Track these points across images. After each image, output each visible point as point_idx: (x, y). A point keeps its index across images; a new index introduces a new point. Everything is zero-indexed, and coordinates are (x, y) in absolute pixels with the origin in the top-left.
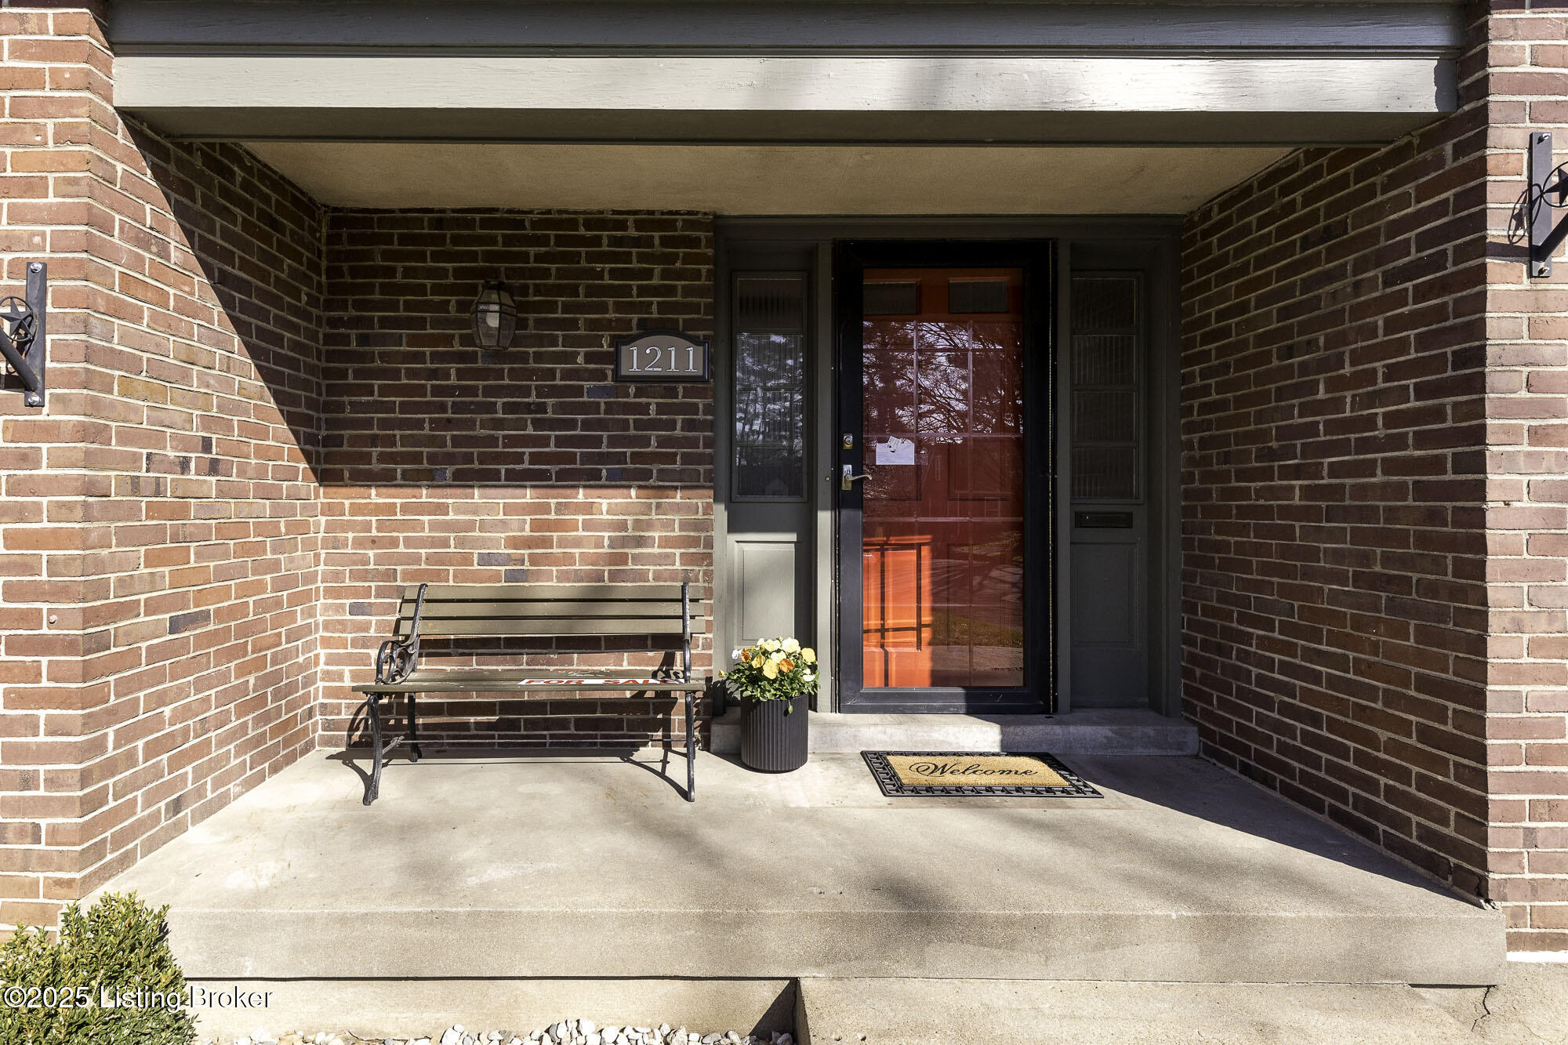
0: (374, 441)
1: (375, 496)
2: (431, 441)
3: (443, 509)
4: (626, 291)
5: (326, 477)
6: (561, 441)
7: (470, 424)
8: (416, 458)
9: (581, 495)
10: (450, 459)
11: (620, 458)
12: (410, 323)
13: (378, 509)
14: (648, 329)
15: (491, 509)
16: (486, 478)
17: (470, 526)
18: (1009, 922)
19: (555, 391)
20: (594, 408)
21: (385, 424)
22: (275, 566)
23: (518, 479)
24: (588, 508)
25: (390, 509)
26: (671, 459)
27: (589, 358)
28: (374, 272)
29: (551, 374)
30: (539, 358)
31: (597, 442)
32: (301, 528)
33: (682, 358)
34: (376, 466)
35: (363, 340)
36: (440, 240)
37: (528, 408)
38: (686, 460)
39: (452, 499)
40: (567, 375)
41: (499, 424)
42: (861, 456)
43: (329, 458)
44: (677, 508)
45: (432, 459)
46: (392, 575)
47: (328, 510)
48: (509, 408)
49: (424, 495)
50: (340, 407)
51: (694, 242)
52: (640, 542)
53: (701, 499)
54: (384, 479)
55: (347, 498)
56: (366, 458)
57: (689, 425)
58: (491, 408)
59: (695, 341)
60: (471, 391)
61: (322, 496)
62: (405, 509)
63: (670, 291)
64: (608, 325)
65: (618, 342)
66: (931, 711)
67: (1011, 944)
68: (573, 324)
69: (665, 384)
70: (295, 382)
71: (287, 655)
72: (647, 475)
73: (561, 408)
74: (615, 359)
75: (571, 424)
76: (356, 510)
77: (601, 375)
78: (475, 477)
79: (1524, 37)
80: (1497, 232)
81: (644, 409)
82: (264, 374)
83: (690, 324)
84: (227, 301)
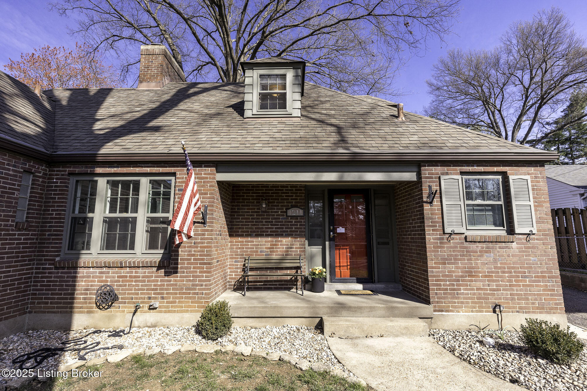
0: (240, 228)
1: (240, 239)
2: (251, 228)
3: (253, 242)
4: (288, 199)
5: (231, 235)
6: (276, 228)
7: (258, 225)
8: (248, 232)
9: (280, 239)
10: (254, 232)
11: (287, 231)
12: (247, 206)
13: (240, 242)
14: (293, 207)
15: (262, 241)
16: (261, 235)
17: (258, 245)
19: (275, 218)
20: (282, 222)
21: (242, 225)
22: (225, 253)
23: (267, 236)
24: (281, 241)
25: (243, 242)
26: (297, 231)
27: (281, 212)
28: (241, 196)
29: (274, 215)
30: (272, 212)
31: (283, 228)
32: (227, 245)
33: (299, 212)
34: (240, 233)
35: (238, 209)
36: (253, 190)
37: (269, 222)
38: (300, 232)
39: (254, 240)
40: (277, 215)
41: (264, 225)
42: (334, 230)
43: (232, 232)
44: (298, 241)
45: (251, 232)
46: (243, 255)
47: (231, 242)
48: (266, 222)
49: (249, 239)
50: (233, 222)
51: (301, 190)
52: (291, 248)
53: (303, 239)
54: (241, 236)
55: (234, 240)
56: (238, 232)
57: (300, 225)
58: (262, 222)
59: (302, 209)
60: (259, 219)
61: (229, 239)
62: (246, 242)
63: (297, 199)
64: (285, 206)
65: (287, 209)
66: (350, 282)
67: (356, 311)
68: (278, 206)
69: (296, 217)
71: (225, 270)
72: (292, 235)
73: (276, 222)
74: (286, 212)
75: (278, 225)
76: (236, 242)
77: (283, 215)
78: (259, 235)
79: (426, 171)
80: (425, 200)
81: (292, 222)
82: (225, 217)
83: (300, 205)
84: (223, 206)
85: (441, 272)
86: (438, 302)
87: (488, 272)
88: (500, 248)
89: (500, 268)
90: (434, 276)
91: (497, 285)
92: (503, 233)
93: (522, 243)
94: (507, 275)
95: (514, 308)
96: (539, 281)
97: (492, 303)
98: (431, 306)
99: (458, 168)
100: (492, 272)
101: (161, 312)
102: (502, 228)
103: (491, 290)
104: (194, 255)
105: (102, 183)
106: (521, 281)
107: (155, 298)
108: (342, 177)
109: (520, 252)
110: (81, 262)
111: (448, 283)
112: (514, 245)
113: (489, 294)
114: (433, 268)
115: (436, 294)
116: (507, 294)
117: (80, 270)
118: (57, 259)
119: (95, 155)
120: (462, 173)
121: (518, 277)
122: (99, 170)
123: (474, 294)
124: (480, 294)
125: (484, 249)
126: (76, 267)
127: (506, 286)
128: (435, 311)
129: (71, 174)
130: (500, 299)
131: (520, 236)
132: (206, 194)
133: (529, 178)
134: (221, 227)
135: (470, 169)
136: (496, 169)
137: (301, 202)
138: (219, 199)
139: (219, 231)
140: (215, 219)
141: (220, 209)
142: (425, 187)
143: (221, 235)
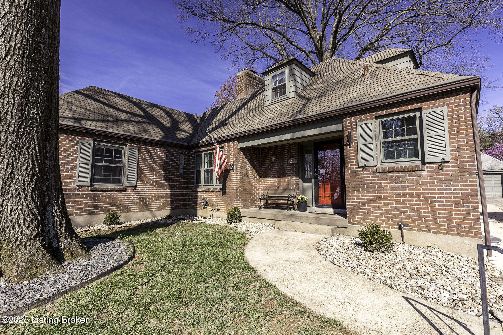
0: (265, 173)
1: (265, 179)
2: (270, 173)
3: (271, 181)
4: (288, 153)
5: (261, 177)
6: (282, 172)
7: (273, 171)
8: (268, 175)
9: (284, 178)
10: (272, 175)
11: (288, 174)
12: (268, 159)
14: (291, 157)
15: (275, 180)
17: (273, 182)
18: (298, 216)
19: (282, 166)
20: (285, 168)
21: (266, 171)
22: (254, 186)
23: (278, 177)
24: (285, 180)
25: (266, 181)
26: (293, 173)
27: (285, 162)
28: (265, 154)
29: (281, 164)
30: (280, 162)
31: (286, 172)
32: (258, 183)
33: (294, 160)
34: (265, 176)
35: (264, 162)
36: (270, 150)
37: (279, 168)
38: (295, 173)
39: (272, 179)
40: (283, 164)
41: (276, 170)
42: (317, 172)
43: (261, 175)
44: (294, 180)
45: (270, 175)
46: (266, 188)
47: (261, 181)
48: (277, 168)
49: (269, 179)
51: (295, 146)
52: (290, 184)
53: (297, 178)
54: (265, 177)
55: (262, 180)
56: (264, 175)
58: (275, 169)
59: (296, 158)
60: (273, 167)
61: (261, 180)
62: (268, 181)
63: (293, 152)
64: (286, 158)
65: (288, 159)
68: (283, 158)
69: (292, 164)
70: (256, 167)
71: (256, 196)
72: (291, 176)
73: (282, 168)
74: (287, 161)
75: (283, 170)
76: (263, 181)
77: (286, 164)
78: (274, 177)
79: (347, 121)
80: (345, 143)
81: (291, 167)
82: (253, 167)
83: (295, 156)
84: (248, 161)
85: (356, 196)
86: (352, 218)
87: (396, 197)
88: (409, 176)
89: (408, 193)
90: (350, 199)
91: (404, 208)
92: (419, 163)
93: (434, 171)
94: (415, 199)
95: (420, 227)
96: (452, 206)
97: (398, 222)
98: (347, 219)
99: (373, 114)
100: (400, 197)
101: (221, 212)
102: (417, 159)
103: (397, 211)
105: (203, 154)
106: (430, 205)
107: (219, 205)
108: (293, 136)
109: (430, 179)
110: (198, 189)
111: (361, 204)
112: (425, 173)
113: (396, 214)
114: (350, 193)
115: (351, 212)
116: (414, 216)
118: (193, 188)
119: (198, 143)
120: (377, 117)
121: (427, 201)
122: (202, 149)
123: (382, 213)
124: (387, 214)
125: (394, 178)
126: (197, 191)
127: (414, 208)
128: (349, 223)
129: (195, 152)
130: (407, 219)
131: (432, 165)
132: (234, 155)
133: (445, 109)
134: (247, 172)
135: (384, 112)
136: (409, 107)
137: (296, 154)
138: (244, 157)
139: (244, 174)
140: (240, 168)
141: (244, 162)
142: (346, 134)
143: (247, 176)
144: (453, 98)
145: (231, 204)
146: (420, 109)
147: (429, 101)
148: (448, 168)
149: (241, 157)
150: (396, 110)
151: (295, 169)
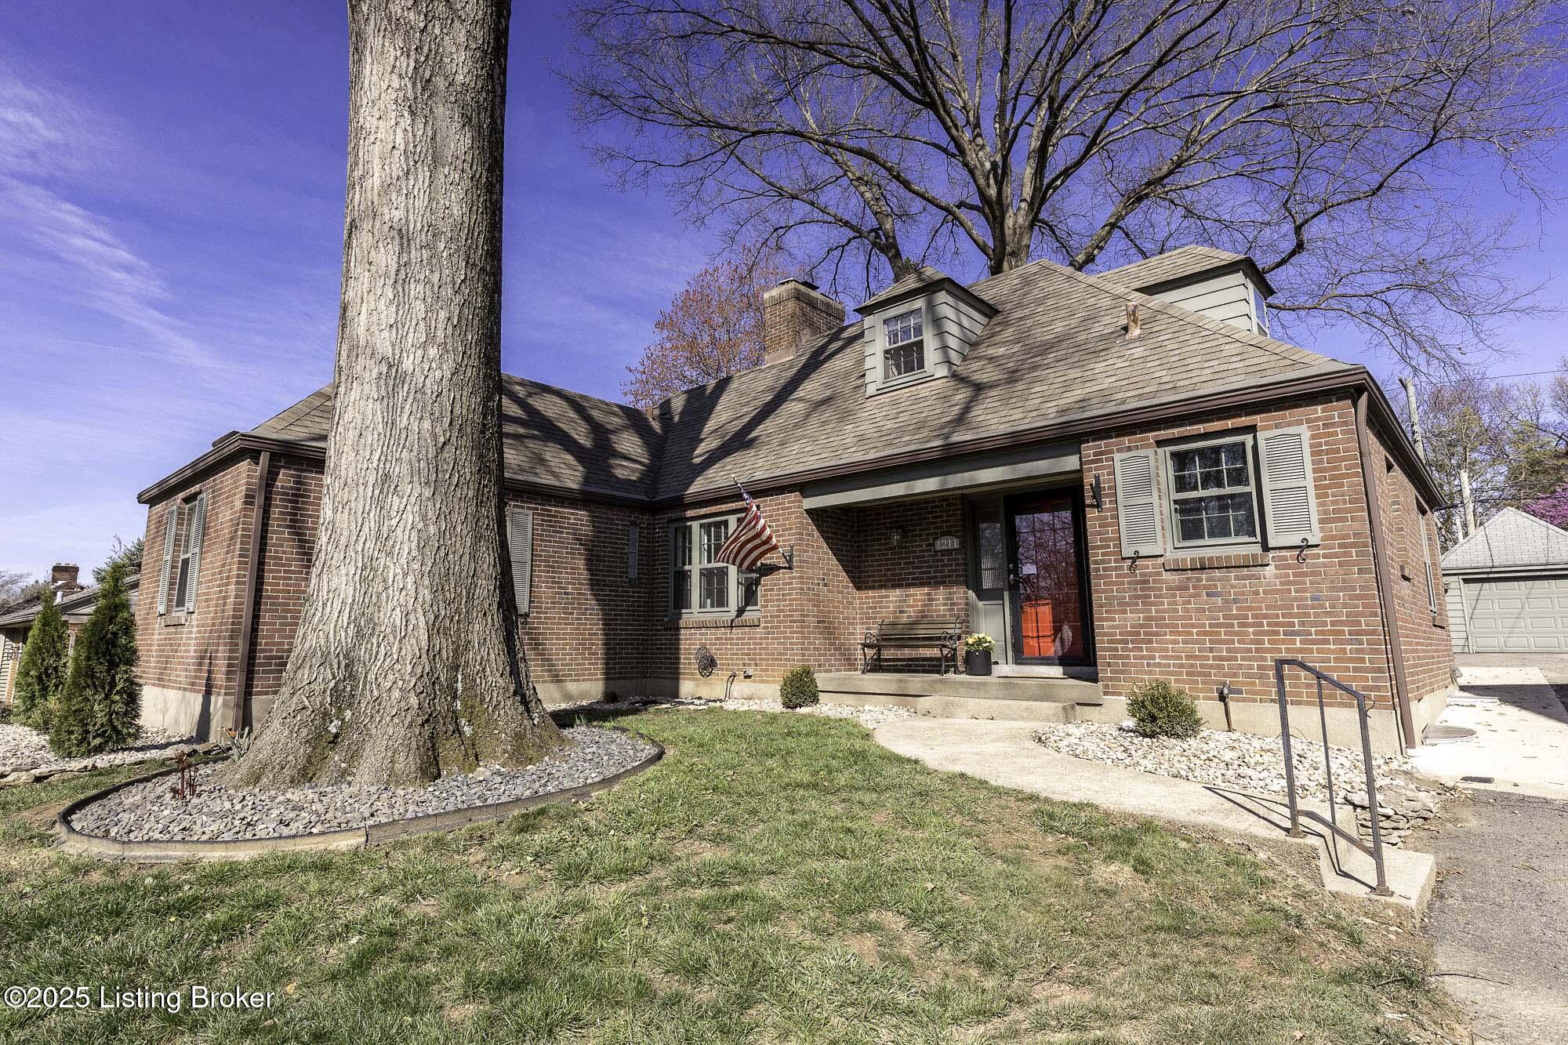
0: (870, 576)
1: (871, 593)
2: (885, 575)
3: (889, 596)
4: (936, 523)
5: (858, 588)
6: (920, 573)
7: (894, 569)
8: (880, 581)
10: (889, 580)
11: (936, 577)
12: (878, 540)
13: (872, 597)
14: (943, 534)
15: (902, 596)
16: (899, 586)
17: (896, 601)
19: (918, 557)
20: (928, 561)
21: (873, 571)
22: (843, 613)
23: (908, 586)
25: (874, 597)
26: (952, 576)
27: (927, 545)
28: (867, 525)
29: (916, 552)
30: (913, 546)
31: (929, 572)
32: (852, 603)
33: (953, 542)
34: (871, 584)
35: (867, 546)
36: (884, 514)
37: (910, 563)
38: (957, 576)
39: (891, 593)
40: (921, 551)
41: (902, 569)
42: (1016, 571)
43: (860, 582)
44: (955, 593)
45: (885, 581)
46: (876, 618)
47: (859, 598)
48: (905, 563)
49: (883, 592)
50: (861, 567)
51: (956, 504)
53: (963, 589)
54: (873, 588)
55: (863, 594)
56: (867, 583)
58: (900, 564)
59: (957, 537)
60: (894, 559)
61: (857, 594)
62: (879, 596)
63: (949, 521)
64: (932, 534)
65: (935, 539)
66: (1045, 664)
68: (922, 535)
69: (945, 552)
70: (847, 561)
71: (848, 639)
72: (944, 582)
73: (919, 562)
74: (933, 545)
75: (922, 567)
76: (867, 598)
77: (930, 551)
78: (896, 585)
79: (1089, 449)
80: (1088, 502)
81: (943, 560)
82: (838, 560)
83: (955, 531)
84: (828, 543)
85: (1118, 627)
86: (1111, 679)
87: (1211, 626)
88: (1237, 578)
89: (1237, 617)
90: (1106, 634)
91: (1229, 650)
92: (1257, 549)
93: (1289, 567)
94: (1251, 630)
95: (1264, 693)
96: (1327, 642)
97: (1217, 683)
98: (1100, 684)
99: (1151, 435)
100: (1219, 625)
101: (755, 682)
102: (1253, 539)
103: (1214, 659)
104: (783, 611)
105: (695, 526)
106: (1283, 642)
107: (749, 665)
109: (1282, 584)
110: (681, 623)
111: (1130, 646)
112: (1270, 571)
113: (1211, 666)
114: (1103, 619)
115: (1109, 664)
116: (1251, 667)
117: (682, 631)
118: (666, 619)
119: (682, 497)
120: (1160, 443)
121: (1277, 633)
122: (692, 513)
123: (1181, 666)
124: (1192, 666)
125: (1204, 582)
126: (679, 628)
127: (1249, 650)
128: (1105, 693)
129: (670, 521)
130: (1235, 675)
131: (1284, 553)
132: (791, 529)
133: (1305, 431)
134: (824, 574)
135: (1176, 432)
136: (1230, 424)
137: (956, 526)
138: (816, 534)
139: (819, 579)
140: (807, 562)
141: (818, 547)
142: (1089, 480)
143: (826, 585)
144: (1319, 408)
145: (786, 660)
146: (1252, 429)
147: (1270, 411)
148: (1318, 559)
149: (809, 535)
150: (1201, 428)
151: (957, 565)
